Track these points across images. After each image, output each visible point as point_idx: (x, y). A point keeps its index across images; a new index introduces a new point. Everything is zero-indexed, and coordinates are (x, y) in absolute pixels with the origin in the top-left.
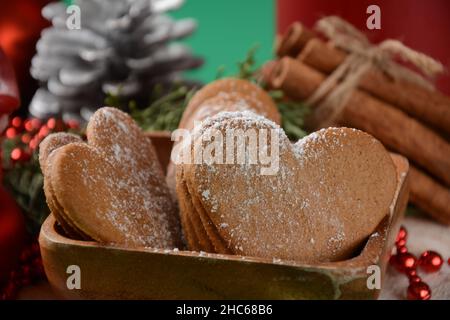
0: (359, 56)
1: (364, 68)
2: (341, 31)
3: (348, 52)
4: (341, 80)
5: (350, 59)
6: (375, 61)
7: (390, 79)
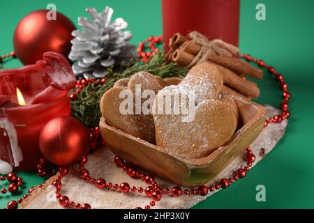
0: (206, 46)
1: (209, 52)
2: (198, 36)
3: (201, 46)
4: (200, 57)
5: (203, 48)
6: (212, 48)
7: (218, 54)
